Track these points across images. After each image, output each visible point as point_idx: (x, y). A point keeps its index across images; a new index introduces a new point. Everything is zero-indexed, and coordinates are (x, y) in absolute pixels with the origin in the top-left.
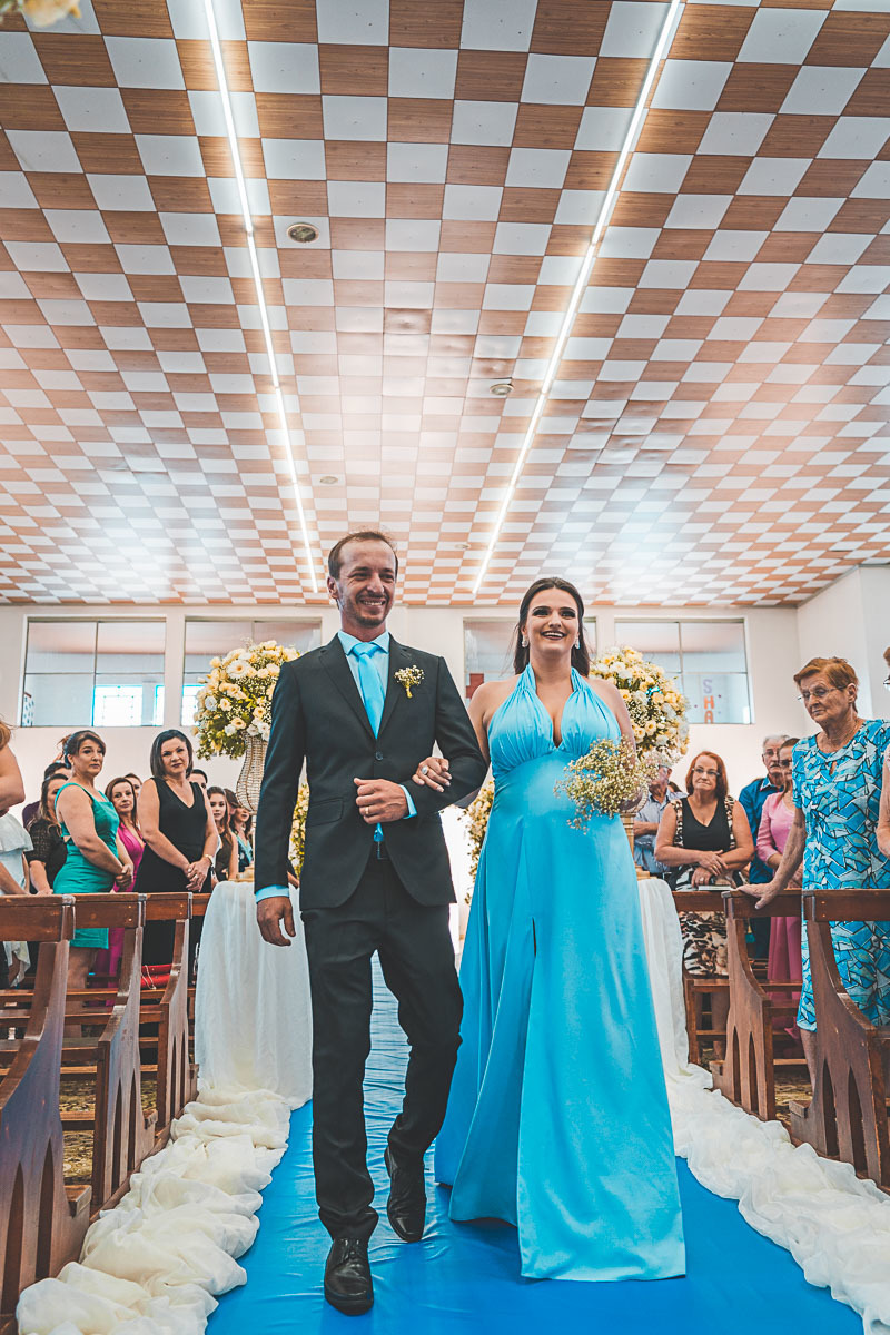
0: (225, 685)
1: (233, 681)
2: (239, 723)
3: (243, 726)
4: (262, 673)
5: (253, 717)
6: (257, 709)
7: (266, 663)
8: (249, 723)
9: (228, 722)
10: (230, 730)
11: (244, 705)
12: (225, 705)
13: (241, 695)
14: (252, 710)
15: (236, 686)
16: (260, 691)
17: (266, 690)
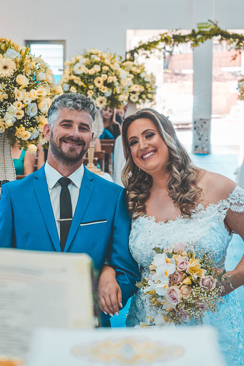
14: (87, 91)
16: (90, 82)
17: (93, 81)
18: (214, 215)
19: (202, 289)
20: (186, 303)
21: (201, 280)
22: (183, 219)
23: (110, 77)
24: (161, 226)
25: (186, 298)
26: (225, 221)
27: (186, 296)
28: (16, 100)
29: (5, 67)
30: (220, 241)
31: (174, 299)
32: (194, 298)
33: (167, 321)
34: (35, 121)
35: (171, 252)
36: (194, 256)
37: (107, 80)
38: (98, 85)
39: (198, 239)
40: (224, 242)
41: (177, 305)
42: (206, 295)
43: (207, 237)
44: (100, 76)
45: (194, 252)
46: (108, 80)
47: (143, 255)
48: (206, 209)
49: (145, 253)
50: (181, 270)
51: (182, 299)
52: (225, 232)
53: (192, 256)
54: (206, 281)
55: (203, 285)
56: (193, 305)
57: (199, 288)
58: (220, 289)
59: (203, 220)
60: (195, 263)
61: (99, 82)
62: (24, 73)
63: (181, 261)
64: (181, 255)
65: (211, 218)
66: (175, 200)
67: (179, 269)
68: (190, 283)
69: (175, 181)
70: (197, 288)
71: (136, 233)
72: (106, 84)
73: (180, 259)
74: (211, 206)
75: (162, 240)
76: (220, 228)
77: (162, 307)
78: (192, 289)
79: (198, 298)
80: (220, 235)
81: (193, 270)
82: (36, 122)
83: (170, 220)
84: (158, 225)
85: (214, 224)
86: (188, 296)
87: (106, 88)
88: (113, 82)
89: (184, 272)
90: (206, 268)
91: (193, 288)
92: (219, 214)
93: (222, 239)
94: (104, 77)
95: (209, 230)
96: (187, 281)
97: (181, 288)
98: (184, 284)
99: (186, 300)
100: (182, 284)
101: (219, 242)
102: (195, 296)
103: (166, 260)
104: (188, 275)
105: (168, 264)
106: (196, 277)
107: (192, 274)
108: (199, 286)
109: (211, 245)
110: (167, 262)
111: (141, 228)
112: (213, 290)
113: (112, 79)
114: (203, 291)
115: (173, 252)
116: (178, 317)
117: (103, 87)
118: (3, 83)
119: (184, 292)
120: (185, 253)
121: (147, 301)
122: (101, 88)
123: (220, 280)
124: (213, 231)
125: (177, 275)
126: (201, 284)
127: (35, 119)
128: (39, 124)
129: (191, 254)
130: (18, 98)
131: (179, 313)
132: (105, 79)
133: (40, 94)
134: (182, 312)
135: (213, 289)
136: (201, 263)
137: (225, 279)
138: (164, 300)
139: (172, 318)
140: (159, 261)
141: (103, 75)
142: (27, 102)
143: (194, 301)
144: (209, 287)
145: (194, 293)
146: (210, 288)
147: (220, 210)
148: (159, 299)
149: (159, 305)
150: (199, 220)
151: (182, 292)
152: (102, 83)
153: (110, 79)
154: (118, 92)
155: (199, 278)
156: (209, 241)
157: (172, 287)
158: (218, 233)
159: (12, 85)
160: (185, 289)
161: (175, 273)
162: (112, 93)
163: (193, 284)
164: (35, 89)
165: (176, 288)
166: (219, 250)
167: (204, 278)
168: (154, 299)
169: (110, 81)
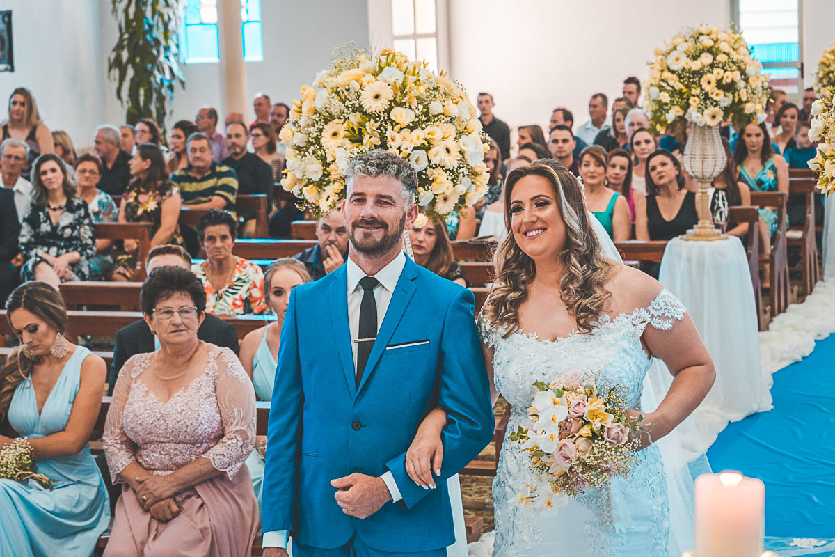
0: (667, 75)
1: (673, 72)
2: (678, 111)
3: (681, 113)
4: (696, 65)
5: (688, 105)
6: (692, 99)
7: (700, 53)
8: (686, 111)
9: (667, 111)
10: (670, 117)
11: (681, 94)
12: (665, 97)
13: (678, 86)
14: (688, 99)
15: (675, 77)
16: (694, 83)
17: (699, 81)
18: (625, 330)
19: (608, 444)
20: (584, 464)
21: (606, 429)
22: (579, 335)
23: (727, 73)
24: (545, 347)
25: (585, 457)
26: (643, 339)
27: (585, 454)
28: (389, 146)
29: (377, 97)
30: (634, 369)
31: (567, 458)
32: (596, 458)
33: (556, 490)
34: (424, 177)
35: (560, 387)
36: (595, 393)
37: (722, 78)
38: (707, 88)
39: (602, 366)
40: (640, 370)
41: (571, 467)
42: (613, 453)
43: (616, 364)
44: (712, 73)
45: (595, 388)
46: (725, 78)
47: (518, 389)
48: (614, 320)
49: (521, 387)
50: (576, 415)
51: (579, 459)
52: (643, 354)
53: (591, 393)
54: (613, 432)
55: (608, 438)
56: (595, 468)
57: (603, 442)
58: (635, 442)
59: (610, 337)
60: (597, 404)
61: (709, 83)
62: (407, 105)
63: (574, 402)
64: (576, 393)
65: (622, 335)
66: (570, 307)
67: (572, 414)
68: (590, 435)
69: (572, 278)
70: (600, 443)
71: (508, 357)
72: (720, 84)
73: (574, 399)
74: (622, 317)
75: (549, 367)
76: (635, 350)
77: (548, 470)
78: (594, 445)
79: (602, 457)
80: (634, 360)
81: (594, 414)
82: (428, 179)
83: (560, 337)
84: (541, 345)
85: (626, 344)
86: (588, 455)
87: (721, 92)
88: (733, 83)
89: (581, 417)
90: (613, 412)
91: (594, 443)
92: (633, 329)
93: (638, 366)
94: (718, 72)
95: (618, 352)
96: (586, 431)
97: (577, 442)
98: (580, 436)
99: (583, 459)
100: (577, 435)
101: (633, 371)
102: (597, 455)
103: (554, 400)
104: (587, 423)
105: (557, 406)
106: (599, 425)
107: (592, 421)
108: (603, 438)
109: (621, 375)
110: (555, 404)
111: (517, 350)
112: (624, 445)
113: (732, 76)
114: (609, 447)
115: (564, 389)
116: (572, 484)
117: (717, 91)
118: (372, 121)
119: (581, 448)
120: (581, 389)
121: (525, 461)
122: (712, 93)
123: (634, 430)
124: (624, 355)
125: (570, 422)
126: (605, 436)
127: (425, 174)
128: (433, 181)
129: (591, 391)
130: (393, 144)
131: (574, 479)
132: (719, 77)
133: (430, 136)
134: (578, 477)
135: (623, 443)
136: (605, 404)
137: (640, 428)
138: (550, 460)
139: (564, 486)
140: (543, 402)
141: (716, 71)
142: (407, 149)
143: (595, 462)
144: (618, 439)
145: (596, 451)
146: (619, 442)
147: (634, 323)
148: (544, 459)
149: (544, 467)
150: (605, 338)
151: (577, 448)
152: (714, 83)
153: (727, 77)
154: (744, 99)
155: (602, 427)
156: (618, 370)
157: (564, 441)
158: (631, 356)
159: (386, 123)
160: (582, 444)
161: (567, 420)
162: (734, 101)
163: (594, 436)
164: (423, 129)
165: (569, 442)
166: (632, 383)
167: (610, 427)
168: (535, 459)
169: (727, 80)
